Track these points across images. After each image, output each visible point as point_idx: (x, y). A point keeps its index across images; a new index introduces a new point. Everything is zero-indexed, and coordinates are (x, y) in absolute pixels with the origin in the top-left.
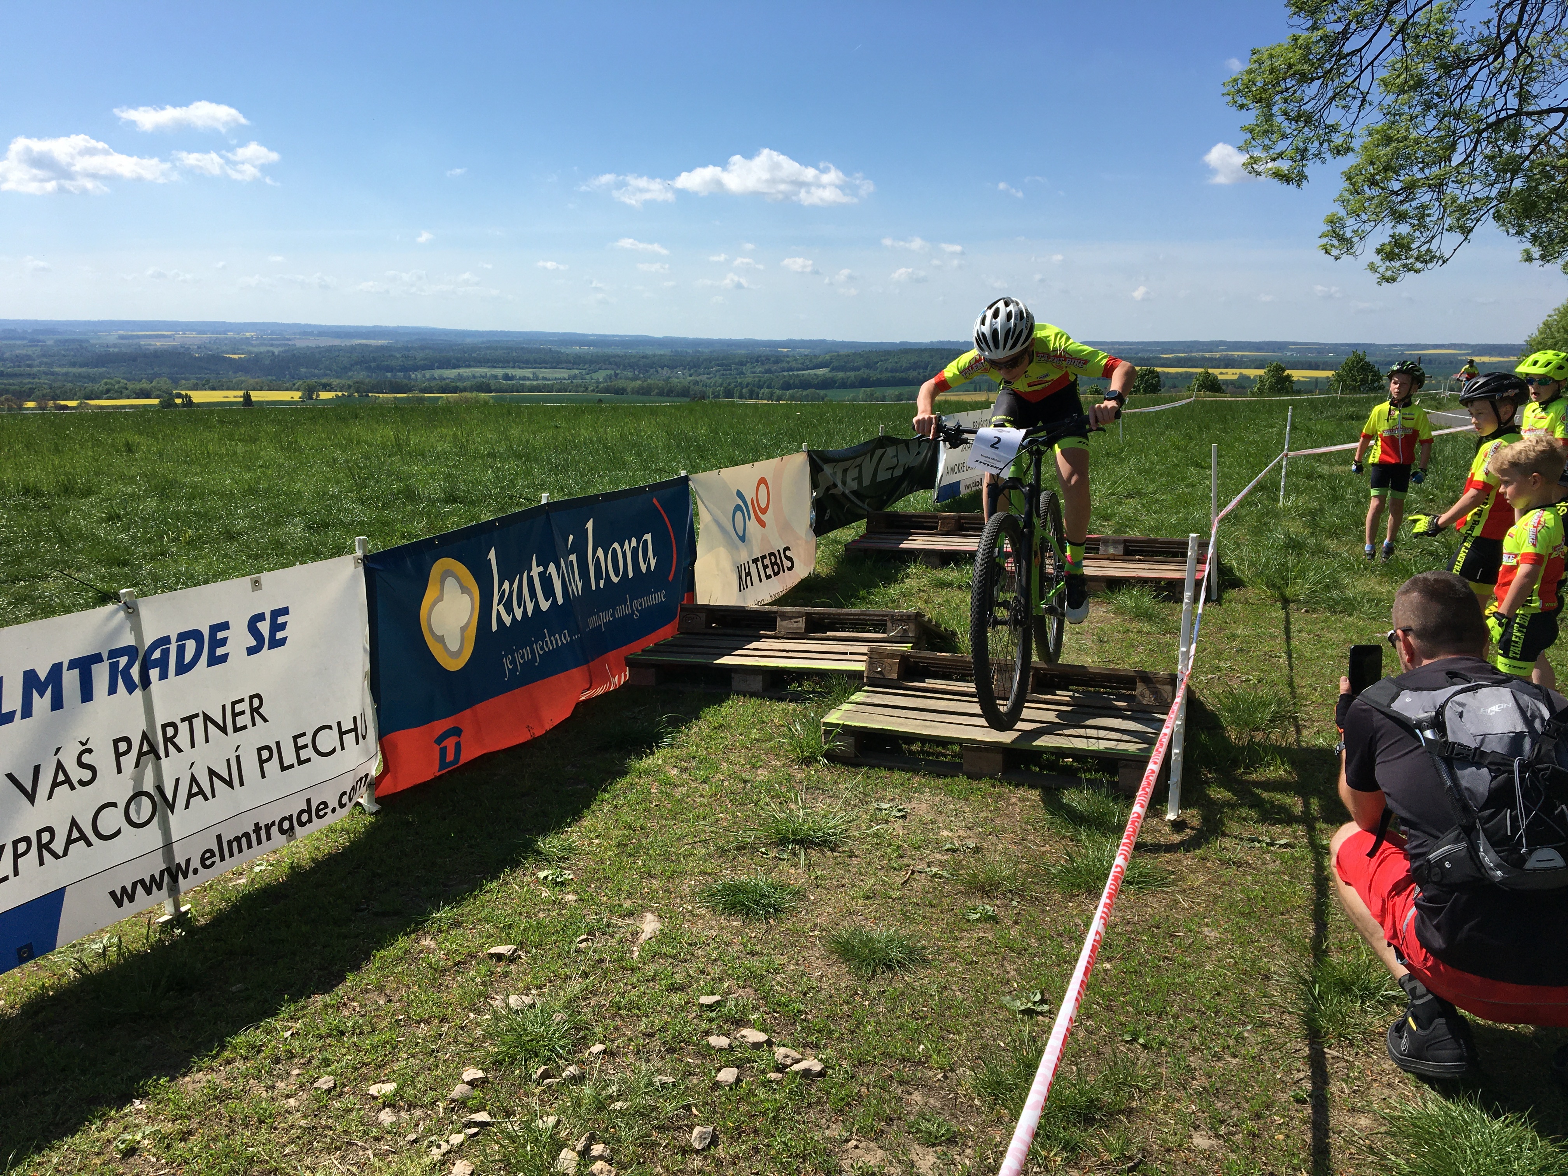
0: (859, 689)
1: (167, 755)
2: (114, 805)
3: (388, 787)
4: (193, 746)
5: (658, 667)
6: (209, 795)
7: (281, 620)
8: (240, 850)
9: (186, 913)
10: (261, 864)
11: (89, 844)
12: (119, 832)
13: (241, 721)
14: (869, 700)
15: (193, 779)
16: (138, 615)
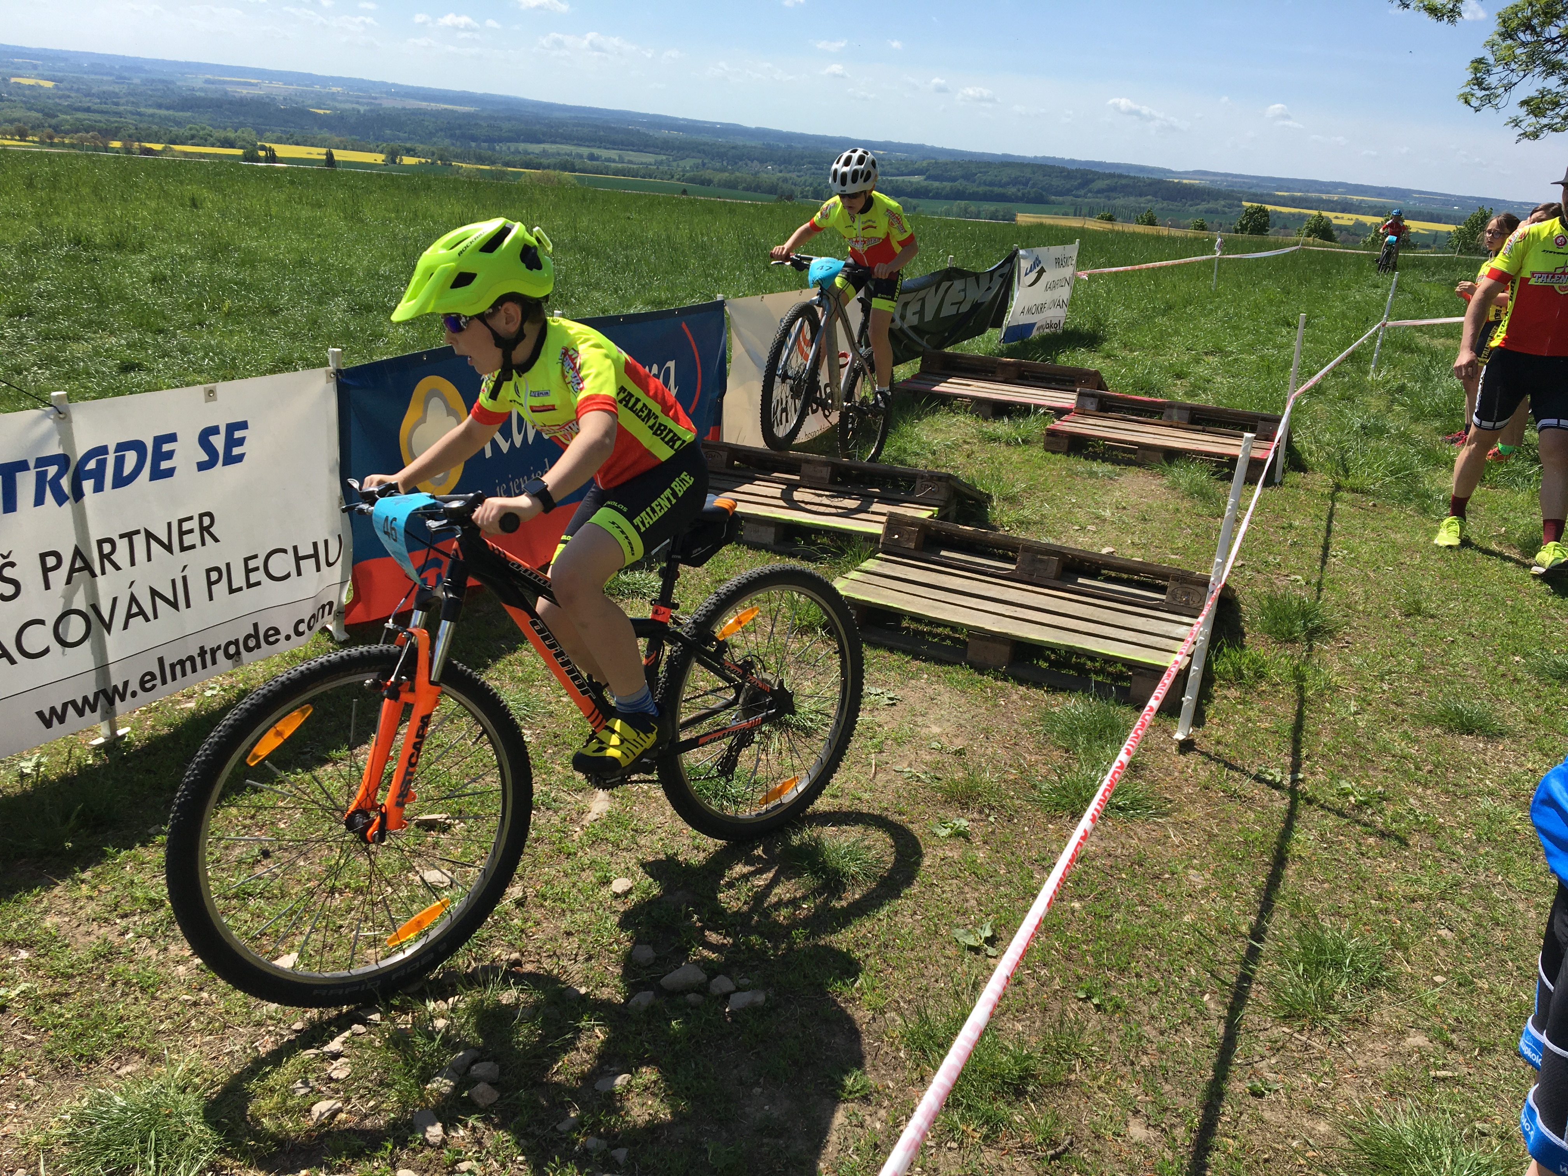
0: (872, 556)
1: (103, 572)
2: (42, 622)
3: (359, 615)
4: (133, 563)
6: (151, 616)
7: (238, 434)
8: (184, 674)
9: (124, 736)
10: (213, 689)
11: (13, 662)
12: (47, 651)
13: (188, 540)
14: (880, 570)
15: (133, 599)
16: (70, 421)
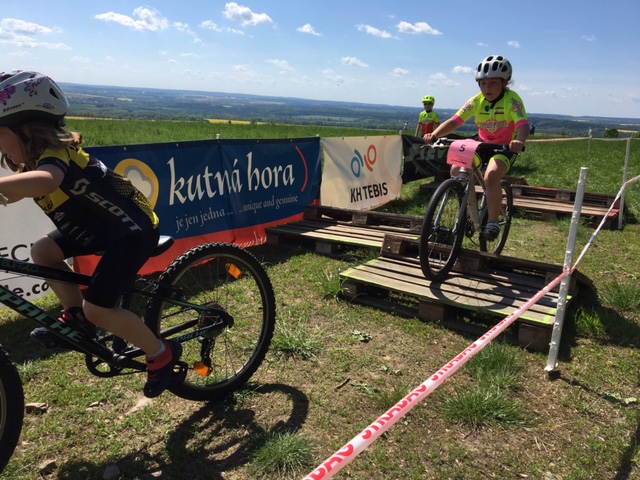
0: (375, 258)
5: (282, 236)
